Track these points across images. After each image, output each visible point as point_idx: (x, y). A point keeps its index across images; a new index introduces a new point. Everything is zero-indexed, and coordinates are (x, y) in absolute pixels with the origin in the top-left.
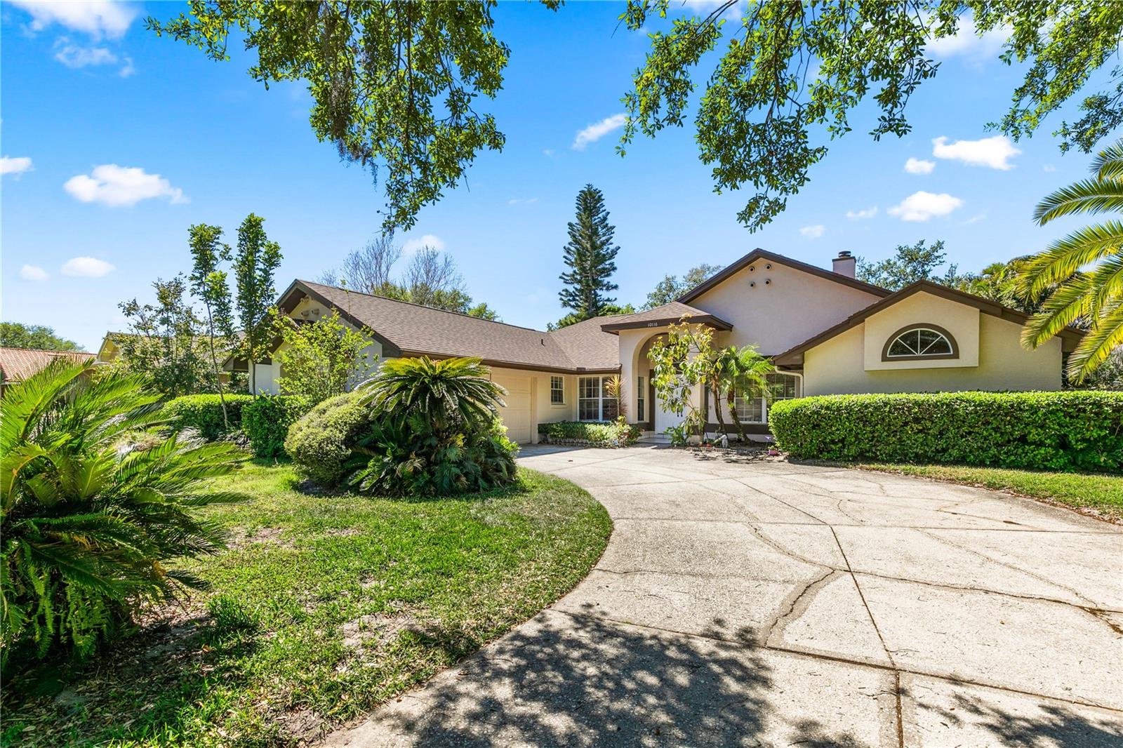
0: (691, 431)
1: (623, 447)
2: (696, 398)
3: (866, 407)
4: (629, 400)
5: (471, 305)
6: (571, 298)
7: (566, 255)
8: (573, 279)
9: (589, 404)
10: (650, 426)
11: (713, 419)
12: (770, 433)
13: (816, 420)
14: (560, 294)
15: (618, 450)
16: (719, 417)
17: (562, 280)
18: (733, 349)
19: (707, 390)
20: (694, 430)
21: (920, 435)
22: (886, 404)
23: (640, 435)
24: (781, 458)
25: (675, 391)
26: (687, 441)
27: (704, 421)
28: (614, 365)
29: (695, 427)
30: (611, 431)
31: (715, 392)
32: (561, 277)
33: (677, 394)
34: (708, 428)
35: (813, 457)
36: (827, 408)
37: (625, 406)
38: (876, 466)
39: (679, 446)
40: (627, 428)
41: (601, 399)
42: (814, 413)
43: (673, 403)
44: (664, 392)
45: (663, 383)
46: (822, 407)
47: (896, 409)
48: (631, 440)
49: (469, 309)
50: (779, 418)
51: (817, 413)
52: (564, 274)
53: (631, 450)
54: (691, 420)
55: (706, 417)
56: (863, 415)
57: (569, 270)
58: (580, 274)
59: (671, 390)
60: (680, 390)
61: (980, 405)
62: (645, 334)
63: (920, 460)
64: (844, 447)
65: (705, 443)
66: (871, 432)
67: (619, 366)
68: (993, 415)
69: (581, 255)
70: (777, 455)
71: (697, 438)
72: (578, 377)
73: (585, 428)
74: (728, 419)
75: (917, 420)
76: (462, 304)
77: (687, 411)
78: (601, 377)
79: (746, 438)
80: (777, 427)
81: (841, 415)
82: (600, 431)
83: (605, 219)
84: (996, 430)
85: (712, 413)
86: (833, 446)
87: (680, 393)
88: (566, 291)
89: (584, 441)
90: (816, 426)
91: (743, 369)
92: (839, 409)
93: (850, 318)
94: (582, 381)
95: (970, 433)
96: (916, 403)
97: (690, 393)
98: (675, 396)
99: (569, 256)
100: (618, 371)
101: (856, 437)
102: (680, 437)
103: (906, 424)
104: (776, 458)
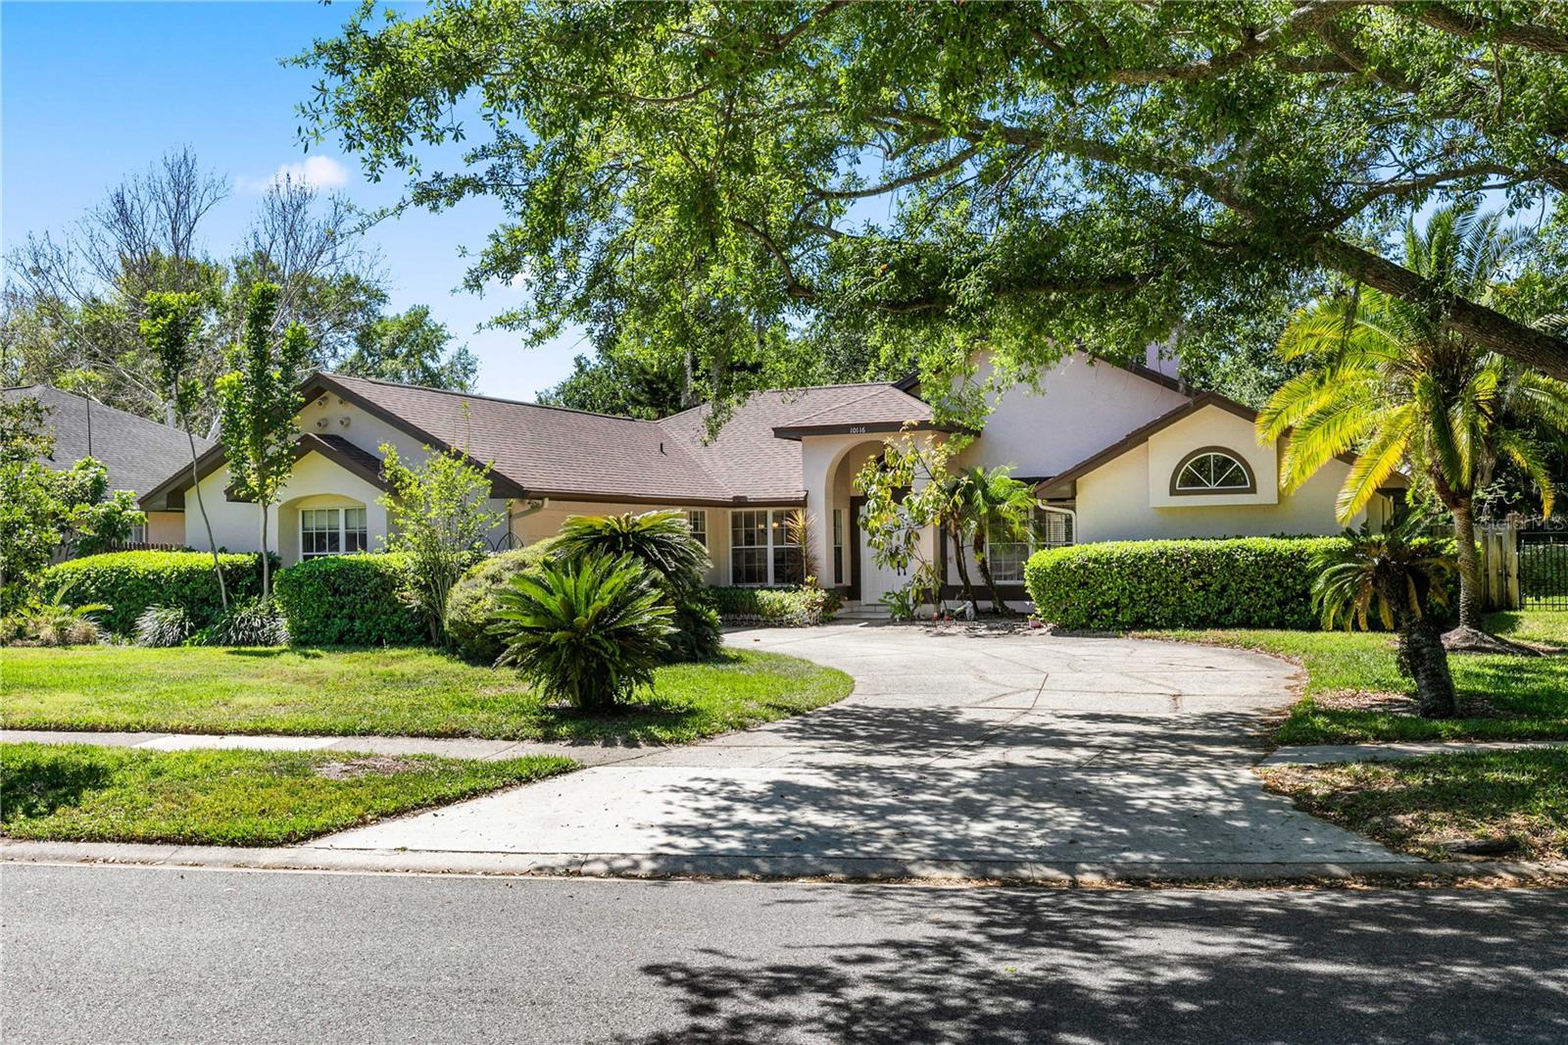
0: (921, 598)
1: (817, 625)
2: (926, 547)
3: (1141, 558)
4: (821, 549)
5: (387, 311)
9: (750, 556)
10: (854, 592)
11: (954, 579)
12: (1028, 598)
13: (1083, 577)
15: (809, 629)
16: (963, 574)
18: (980, 471)
19: (943, 534)
20: (926, 596)
21: (1201, 593)
22: (1162, 554)
23: (841, 607)
24: (1043, 630)
25: (895, 535)
26: (916, 613)
27: (940, 581)
28: (795, 492)
29: (926, 592)
30: (795, 601)
31: (956, 537)
33: (898, 540)
34: (946, 592)
35: (1083, 626)
36: (1096, 561)
37: (815, 559)
38: (1149, 633)
39: (903, 621)
40: (820, 596)
41: (770, 548)
42: (1080, 567)
43: (893, 555)
44: (878, 539)
45: (878, 524)
46: (1089, 560)
47: (1174, 561)
48: (827, 615)
49: (381, 319)
50: (1040, 576)
51: (1084, 567)
53: (830, 629)
54: (920, 580)
55: (944, 574)
56: (1136, 569)
59: (889, 533)
60: (902, 533)
61: (1260, 555)
62: (844, 444)
63: (1202, 623)
64: (1117, 611)
65: (941, 616)
66: (1147, 591)
67: (803, 494)
68: (1275, 566)
70: (1040, 627)
71: (930, 609)
72: (730, 511)
73: (756, 597)
74: (976, 579)
75: (1196, 575)
76: (362, 306)
77: (914, 566)
78: (770, 511)
79: (1003, 606)
80: (1036, 588)
81: (1111, 569)
82: (780, 602)
84: (1279, 584)
85: (952, 567)
86: (1105, 611)
87: (903, 538)
89: (754, 617)
90: (1083, 585)
91: (993, 501)
92: (1109, 561)
93: (1129, 437)
94: (736, 518)
95: (1251, 589)
96: (1197, 554)
97: (918, 537)
98: (895, 542)
100: (802, 504)
101: (1131, 597)
102: (904, 607)
103: (1185, 580)
104: (1038, 631)
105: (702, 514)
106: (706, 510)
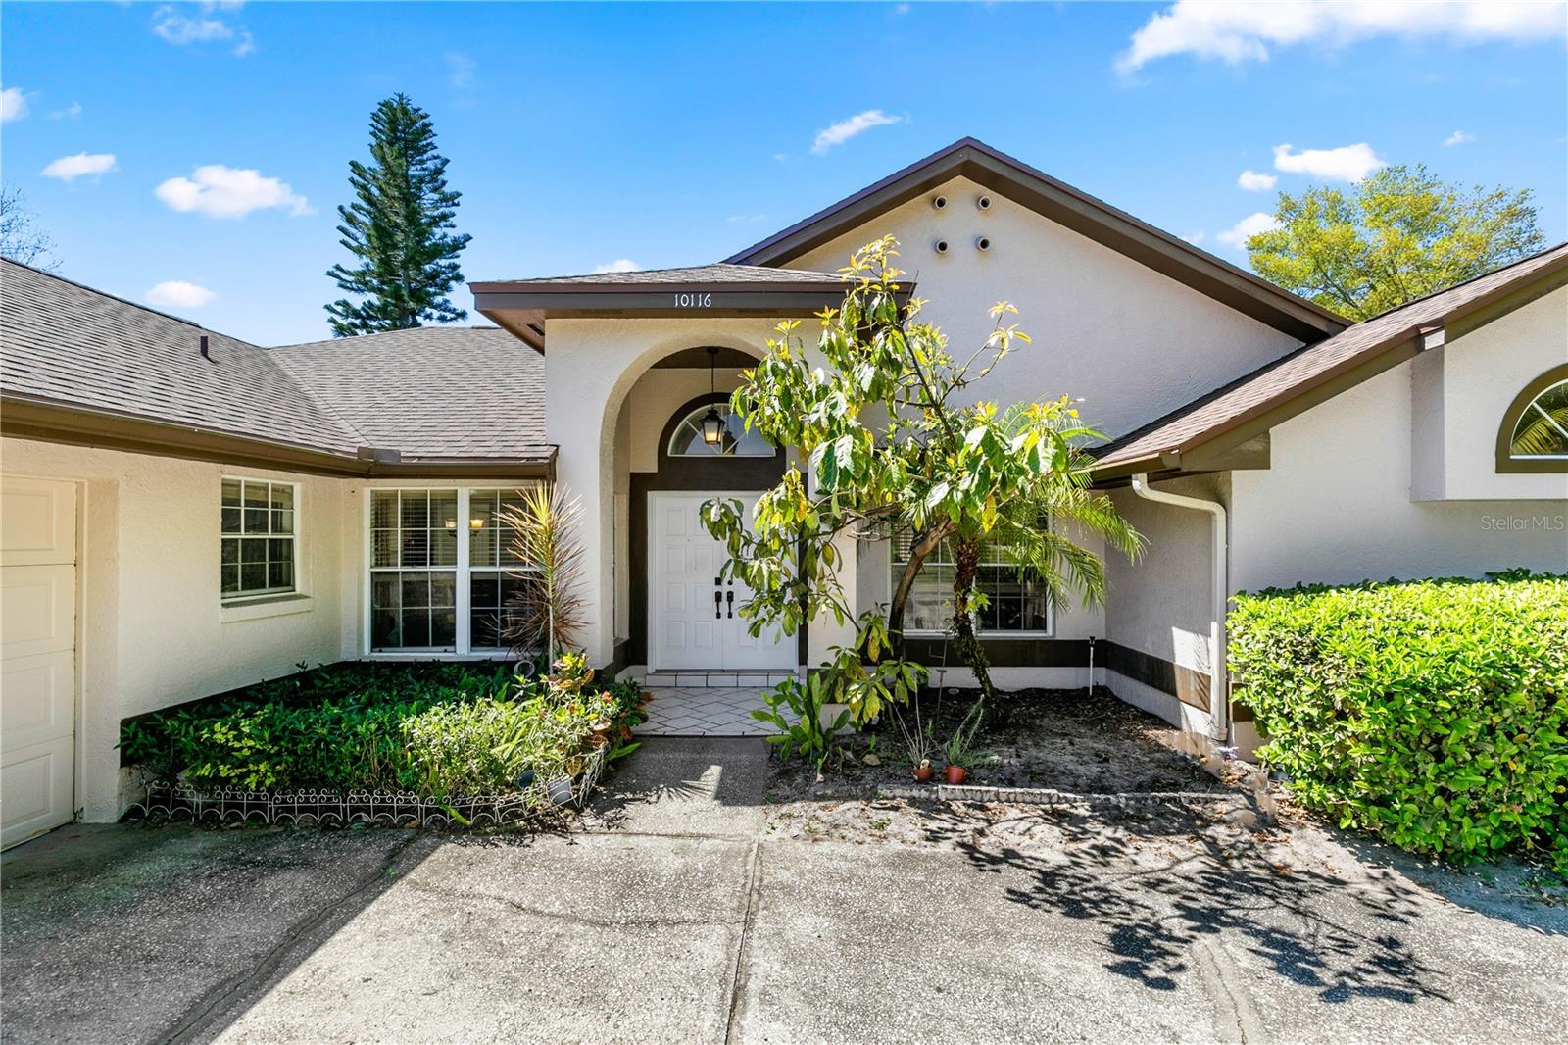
6: (357, 322)
7: (345, 225)
8: (361, 282)
9: (415, 588)
14: (328, 307)
17: (337, 281)
28: (527, 448)
32: (330, 274)
41: (463, 571)
52: (338, 267)
57: (354, 263)
58: (380, 275)
67: (545, 450)
69: (383, 235)
72: (366, 490)
78: (464, 489)
83: (439, 171)
88: (345, 304)
94: (382, 508)
99: (352, 231)
100: (545, 472)
105: (286, 493)
106: (300, 484)
